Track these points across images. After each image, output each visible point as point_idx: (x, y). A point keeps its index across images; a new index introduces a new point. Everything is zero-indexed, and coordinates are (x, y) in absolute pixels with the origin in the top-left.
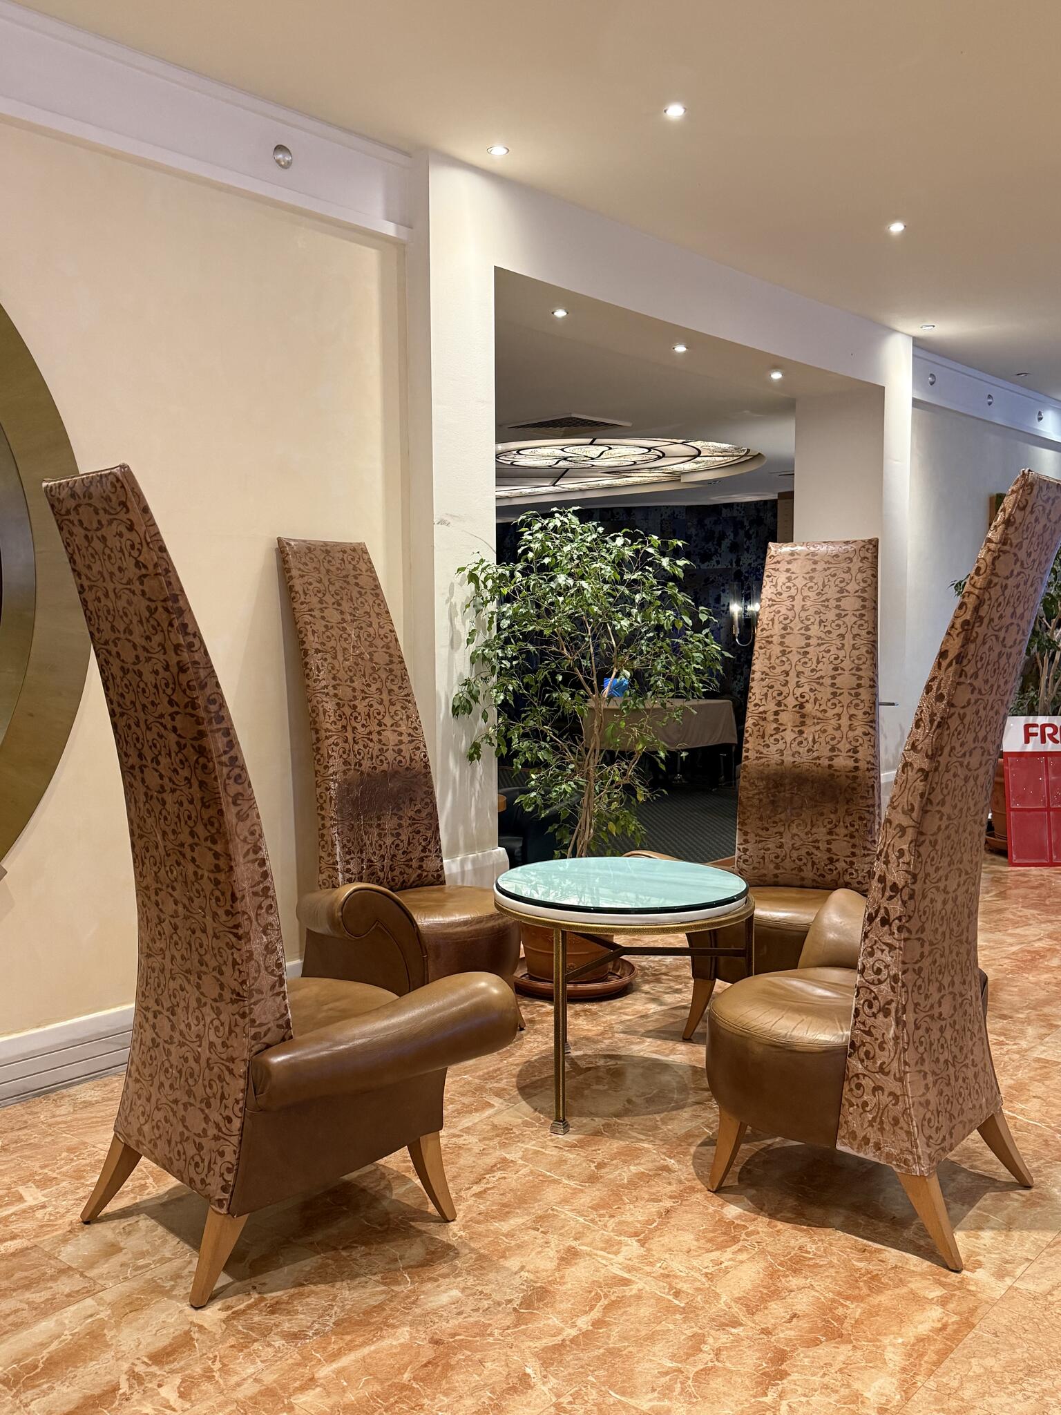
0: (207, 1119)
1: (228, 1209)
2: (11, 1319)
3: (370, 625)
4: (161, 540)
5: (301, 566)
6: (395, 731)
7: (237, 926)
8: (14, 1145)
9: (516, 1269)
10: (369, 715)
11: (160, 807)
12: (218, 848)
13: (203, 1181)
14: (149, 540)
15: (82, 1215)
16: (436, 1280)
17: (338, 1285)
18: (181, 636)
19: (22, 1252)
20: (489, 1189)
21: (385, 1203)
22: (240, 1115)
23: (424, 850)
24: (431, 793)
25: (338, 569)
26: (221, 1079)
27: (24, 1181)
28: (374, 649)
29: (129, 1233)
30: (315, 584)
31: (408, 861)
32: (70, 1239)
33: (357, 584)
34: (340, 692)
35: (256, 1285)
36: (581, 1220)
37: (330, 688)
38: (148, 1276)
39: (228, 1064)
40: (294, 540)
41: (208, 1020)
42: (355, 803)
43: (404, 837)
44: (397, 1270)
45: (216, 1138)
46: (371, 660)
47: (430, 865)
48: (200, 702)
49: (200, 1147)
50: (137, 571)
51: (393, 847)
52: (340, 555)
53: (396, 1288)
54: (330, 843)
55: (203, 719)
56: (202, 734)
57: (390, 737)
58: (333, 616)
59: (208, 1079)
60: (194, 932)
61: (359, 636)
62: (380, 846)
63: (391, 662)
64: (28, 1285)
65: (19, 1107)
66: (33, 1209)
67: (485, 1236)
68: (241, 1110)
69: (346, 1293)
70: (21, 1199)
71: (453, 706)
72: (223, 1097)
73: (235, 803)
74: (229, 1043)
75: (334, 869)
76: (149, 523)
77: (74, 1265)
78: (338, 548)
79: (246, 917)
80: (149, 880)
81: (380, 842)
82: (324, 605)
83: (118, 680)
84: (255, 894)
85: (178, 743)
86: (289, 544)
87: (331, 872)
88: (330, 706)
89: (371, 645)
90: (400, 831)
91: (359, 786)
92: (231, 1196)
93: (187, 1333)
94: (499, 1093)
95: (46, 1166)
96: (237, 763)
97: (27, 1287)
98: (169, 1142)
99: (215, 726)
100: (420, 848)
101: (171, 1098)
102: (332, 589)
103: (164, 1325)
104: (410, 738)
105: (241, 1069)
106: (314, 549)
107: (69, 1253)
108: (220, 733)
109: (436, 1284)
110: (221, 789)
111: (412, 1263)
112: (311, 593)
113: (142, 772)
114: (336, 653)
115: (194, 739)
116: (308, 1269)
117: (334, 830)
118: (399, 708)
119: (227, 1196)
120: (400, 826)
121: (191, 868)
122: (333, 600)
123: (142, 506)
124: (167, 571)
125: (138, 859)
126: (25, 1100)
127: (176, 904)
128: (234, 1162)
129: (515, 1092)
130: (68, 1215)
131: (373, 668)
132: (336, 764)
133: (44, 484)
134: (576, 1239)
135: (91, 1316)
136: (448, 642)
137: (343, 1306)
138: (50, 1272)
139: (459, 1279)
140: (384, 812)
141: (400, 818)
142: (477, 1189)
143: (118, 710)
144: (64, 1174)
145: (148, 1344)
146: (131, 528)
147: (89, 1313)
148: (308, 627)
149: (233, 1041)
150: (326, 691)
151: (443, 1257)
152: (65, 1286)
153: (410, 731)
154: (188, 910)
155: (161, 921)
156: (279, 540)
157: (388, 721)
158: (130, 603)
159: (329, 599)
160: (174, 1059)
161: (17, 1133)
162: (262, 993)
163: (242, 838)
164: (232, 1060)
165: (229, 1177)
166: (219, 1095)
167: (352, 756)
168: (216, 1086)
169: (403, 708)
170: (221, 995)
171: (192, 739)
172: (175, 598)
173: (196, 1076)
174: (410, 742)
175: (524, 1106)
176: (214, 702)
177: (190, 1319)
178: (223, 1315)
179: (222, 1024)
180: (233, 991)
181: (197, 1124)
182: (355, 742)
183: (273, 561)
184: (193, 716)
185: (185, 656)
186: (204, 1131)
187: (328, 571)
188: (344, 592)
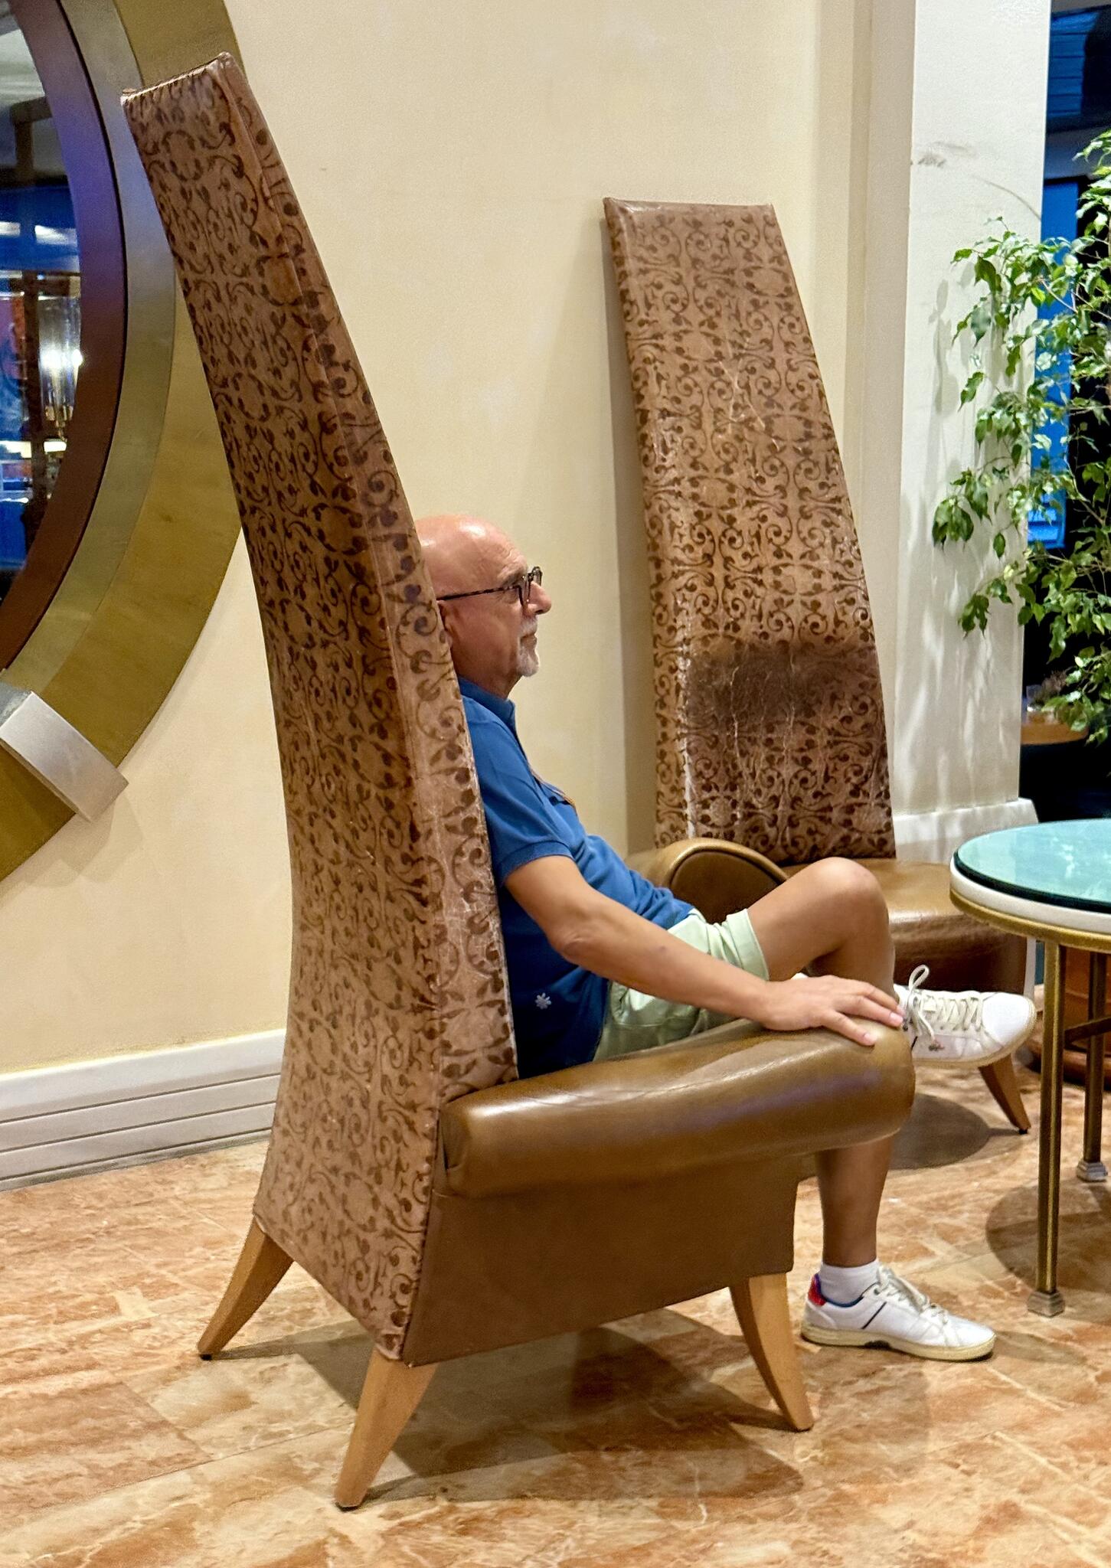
0: (375, 1202)
1: (401, 1352)
2: (60, 1486)
3: (772, 365)
4: (291, 194)
5: (645, 254)
6: (808, 567)
7: (420, 882)
8: (125, 1228)
9: (896, 1525)
10: (758, 536)
11: (309, 672)
12: (390, 745)
13: (366, 1303)
14: (267, 194)
15: (200, 1345)
16: (752, 1521)
17: (583, 1505)
18: (322, 369)
19: (97, 1390)
20: (885, 1388)
21: (696, 1387)
22: (423, 1198)
23: (854, 793)
24: (872, 686)
25: (715, 257)
26: (398, 1138)
27: (126, 1284)
28: (776, 410)
29: (269, 1381)
30: (669, 287)
31: (824, 810)
32: (176, 1379)
33: (751, 286)
34: (703, 490)
35: (449, 1486)
36: (1043, 1461)
37: (685, 483)
38: (282, 1450)
39: (407, 1113)
40: (635, 204)
41: (381, 1037)
42: (722, 696)
43: (818, 766)
44: (688, 1496)
45: (388, 1234)
46: (769, 431)
47: (867, 819)
48: (355, 486)
49: (364, 1247)
50: (254, 250)
51: (796, 782)
52: (722, 230)
53: (679, 1525)
54: (674, 768)
55: (360, 516)
56: (359, 544)
57: (798, 578)
58: (699, 347)
59: (378, 1136)
60: (361, 890)
61: (747, 387)
62: (771, 779)
63: (808, 436)
64: (96, 1440)
65: (145, 1170)
66: (129, 1327)
67: (856, 1463)
68: (426, 1191)
69: (592, 1520)
70: (115, 1309)
71: (936, 524)
72: (399, 1167)
73: (416, 669)
74: (409, 1078)
75: (680, 815)
76: (267, 163)
77: (171, 1419)
78: (719, 217)
79: (434, 867)
80: (301, 799)
81: (770, 773)
82: (684, 327)
83: (244, 448)
84: (451, 829)
85: (327, 560)
86: (624, 211)
87: (677, 821)
88: (683, 515)
89: (770, 403)
90: (810, 754)
91: (731, 666)
92: (406, 1331)
93: (320, 1545)
94: (948, 1235)
95: (165, 1264)
96: (420, 598)
97: (93, 1443)
98: (324, 1235)
99: (382, 531)
100: (849, 788)
101: (329, 1164)
102: (701, 295)
103: (288, 1528)
104: (836, 582)
105: (426, 1123)
106: (672, 220)
107: (167, 1402)
108: (390, 543)
109: (750, 1527)
110: (391, 641)
111: (717, 1488)
112: (659, 302)
113: (284, 611)
114: (700, 418)
115: (350, 552)
116: (538, 1473)
117: (683, 745)
118: (818, 524)
119: (400, 1330)
120: (810, 744)
121: (353, 781)
122: (702, 317)
123: (255, 132)
124: (299, 249)
125: (288, 765)
126: (155, 1160)
127: (336, 841)
128: (413, 1277)
129: (980, 1236)
130: (181, 1342)
131: (772, 447)
132: (688, 625)
133: (123, 99)
134: (1023, 1491)
135: (179, 1498)
136: (930, 400)
137: (582, 1539)
138: (133, 1425)
139: (794, 1526)
140: (779, 717)
141: (812, 730)
142: (863, 1385)
143: (248, 503)
144: (188, 1279)
145: (256, 1553)
146: (240, 172)
147: (178, 1493)
148: (650, 368)
149: (415, 1077)
150: (676, 488)
151: (773, 1486)
152: (150, 1448)
153: (839, 568)
154: (352, 852)
155: (318, 870)
156: (607, 204)
157: (795, 548)
158: (248, 309)
159: (693, 315)
160: (333, 1098)
161: (134, 1210)
162: (462, 999)
163: (427, 729)
164: (413, 1107)
165: (404, 1300)
166: (393, 1164)
167: (721, 611)
168: (391, 1146)
169: (826, 524)
170: (398, 998)
171: (345, 553)
172: (313, 299)
173: (362, 1131)
174: (836, 589)
175: (990, 1260)
176: (380, 487)
177: (331, 1524)
178: (385, 1525)
179: (400, 1046)
180: (415, 993)
181: (362, 1210)
182: (729, 585)
183: (596, 246)
184: (344, 511)
185: (330, 402)
186: (372, 1220)
187: (695, 261)
188: (724, 302)
